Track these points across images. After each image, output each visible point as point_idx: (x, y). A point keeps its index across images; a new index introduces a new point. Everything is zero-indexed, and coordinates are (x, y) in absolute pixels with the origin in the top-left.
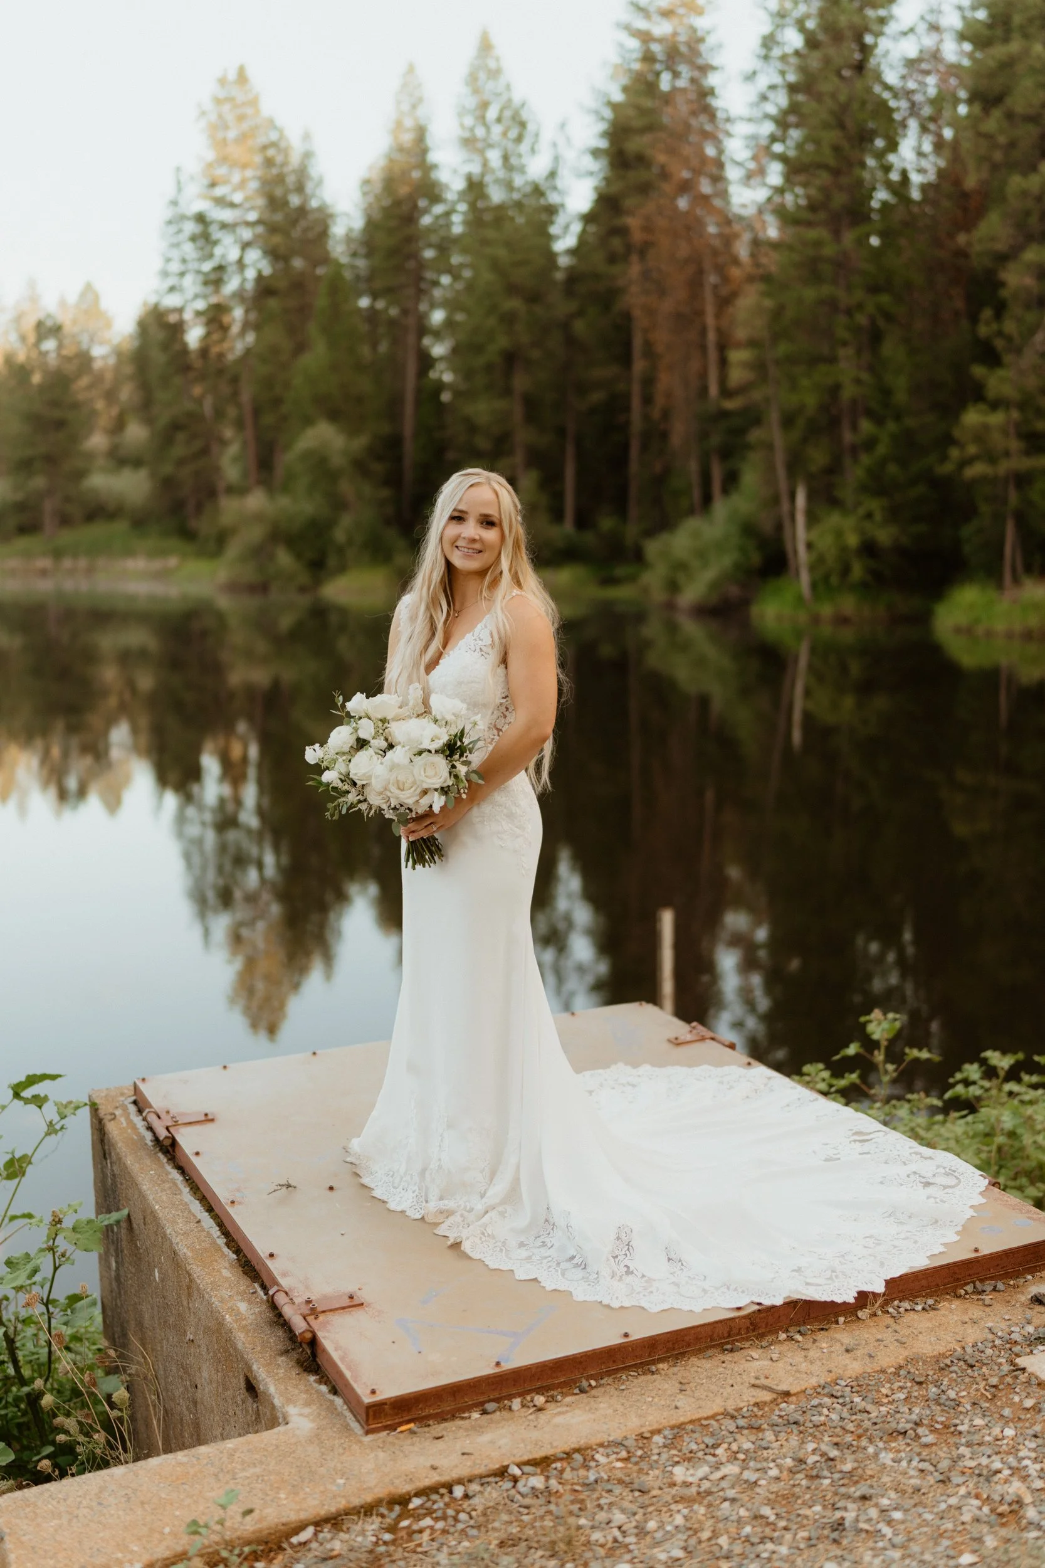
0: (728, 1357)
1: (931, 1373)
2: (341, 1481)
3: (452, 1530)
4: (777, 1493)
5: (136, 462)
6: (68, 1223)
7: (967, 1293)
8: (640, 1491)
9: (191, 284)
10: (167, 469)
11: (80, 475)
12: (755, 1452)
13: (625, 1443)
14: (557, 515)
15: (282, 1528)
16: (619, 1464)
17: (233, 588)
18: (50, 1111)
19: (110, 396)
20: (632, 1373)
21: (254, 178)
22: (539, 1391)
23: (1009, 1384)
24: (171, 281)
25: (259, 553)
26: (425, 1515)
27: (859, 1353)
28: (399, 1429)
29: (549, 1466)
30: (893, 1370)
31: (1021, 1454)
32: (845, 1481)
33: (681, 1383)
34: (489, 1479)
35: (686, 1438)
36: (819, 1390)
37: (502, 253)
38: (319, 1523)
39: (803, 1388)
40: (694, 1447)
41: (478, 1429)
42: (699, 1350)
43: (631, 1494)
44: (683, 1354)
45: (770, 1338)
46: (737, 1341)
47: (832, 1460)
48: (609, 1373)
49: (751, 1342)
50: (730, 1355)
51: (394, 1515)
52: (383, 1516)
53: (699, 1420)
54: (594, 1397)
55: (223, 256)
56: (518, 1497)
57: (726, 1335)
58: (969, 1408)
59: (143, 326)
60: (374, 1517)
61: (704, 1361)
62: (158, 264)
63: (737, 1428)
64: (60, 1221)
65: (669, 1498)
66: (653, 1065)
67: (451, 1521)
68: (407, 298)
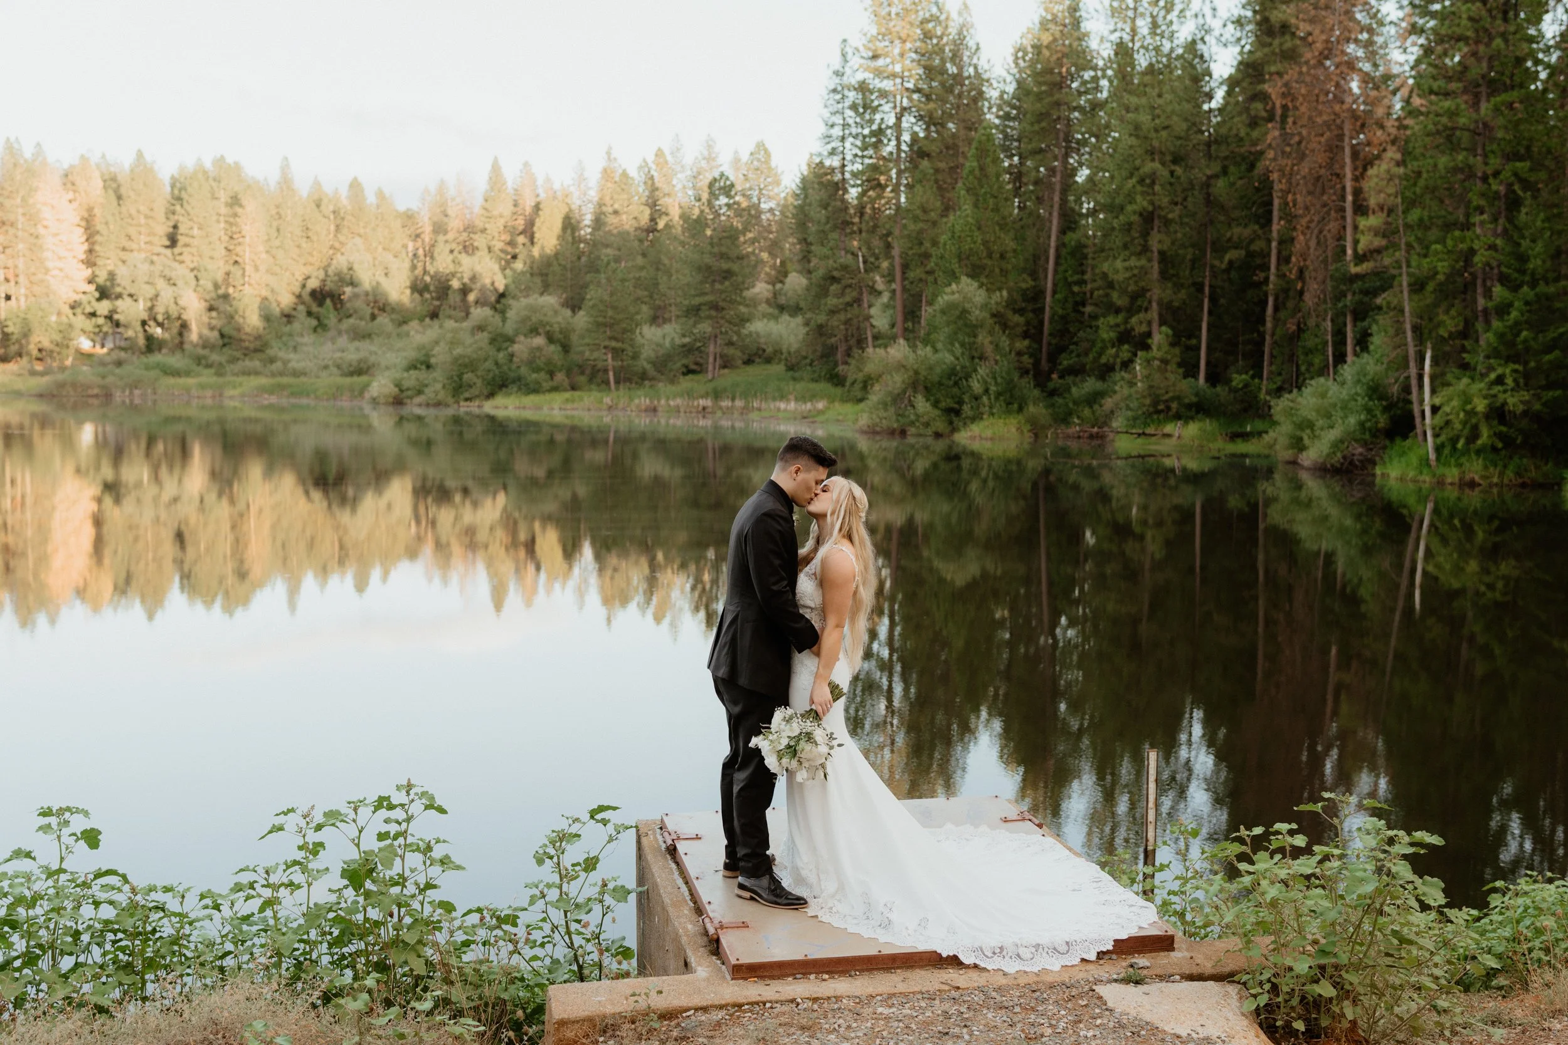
2: (712, 995)
3: (758, 1019)
5: (795, 310)
6: (611, 886)
8: (857, 1014)
9: (851, 146)
10: (821, 318)
11: (744, 320)
12: (926, 1007)
13: (860, 997)
15: (678, 1009)
16: (853, 1004)
17: (872, 432)
18: (610, 828)
19: (774, 248)
20: (880, 971)
21: (914, 50)
22: (827, 973)
23: (1082, 996)
24: (833, 145)
25: (899, 400)
26: (748, 1012)
28: (750, 977)
29: (818, 1001)
33: (903, 978)
34: (786, 1003)
35: (893, 999)
36: (976, 988)
37: (1144, 118)
38: (696, 1009)
39: (968, 987)
40: (895, 1002)
41: (790, 984)
42: (921, 965)
43: (852, 1015)
44: (911, 967)
46: (945, 965)
48: (866, 970)
49: (953, 966)
50: (938, 970)
51: (733, 1010)
52: (728, 1010)
53: (905, 993)
54: (855, 978)
55: (882, 121)
56: (796, 1011)
57: (937, 961)
58: (1051, 1002)
59: (805, 183)
60: (724, 1010)
63: (922, 998)
64: (607, 886)
65: (869, 1018)
67: (760, 1015)
68: (1056, 158)
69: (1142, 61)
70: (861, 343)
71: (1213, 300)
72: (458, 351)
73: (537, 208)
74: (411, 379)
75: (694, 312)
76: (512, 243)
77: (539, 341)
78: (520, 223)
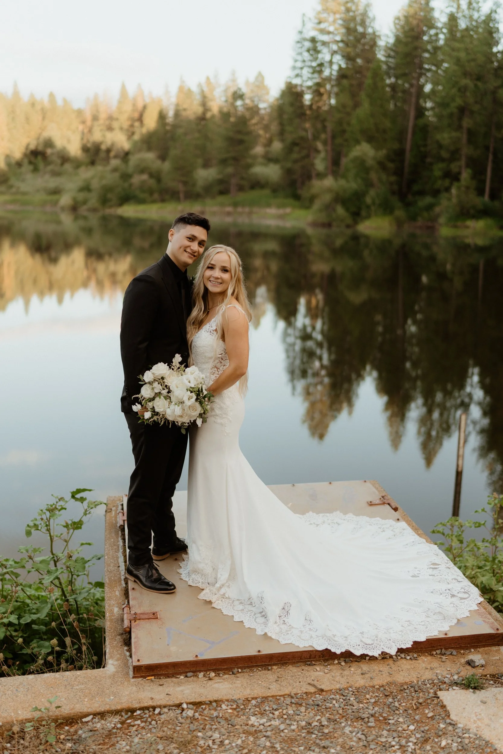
0: (306, 668)
1: (395, 691)
2: (112, 698)
3: (146, 727)
4: (289, 737)
5: (276, 161)
7: (436, 654)
8: (231, 725)
9: (306, 72)
10: (289, 165)
11: (249, 166)
12: (293, 716)
13: (238, 701)
14: (480, 192)
15: (79, 714)
16: (230, 711)
17: (315, 224)
18: (86, 505)
19: (266, 128)
20: (259, 669)
21: (340, 19)
22: (214, 670)
23: (428, 703)
24: (298, 71)
25: (328, 208)
26: (139, 719)
27: (367, 676)
28: (147, 678)
29: (200, 706)
30: (378, 687)
31: (411, 739)
32: (322, 737)
33: (278, 677)
34: (174, 708)
35: (266, 704)
36: (338, 691)
37: (462, 55)
38: (95, 715)
39: (331, 689)
40: (267, 708)
41: (179, 684)
42: (294, 662)
43: (227, 726)
44: (286, 663)
45: (330, 662)
46: (314, 661)
47: (323, 726)
48: (248, 667)
49: (321, 662)
50: (308, 667)
51: (126, 716)
52: (122, 716)
53: (277, 696)
54: (237, 677)
55: (323, 58)
56: (180, 718)
57: (308, 657)
58: (401, 712)
59: (284, 94)
60: (118, 716)
61: (294, 668)
62: (291, 63)
63: (291, 703)
64: (71, 557)
65: (241, 731)
66: (354, 514)
67: (148, 724)
68: (413, 78)
69: (463, 24)
70: (309, 177)
71: (495, 154)
72: (104, 182)
73: (145, 107)
74: (81, 196)
75: (224, 162)
76: (132, 126)
77: (145, 177)
78: (136, 115)
